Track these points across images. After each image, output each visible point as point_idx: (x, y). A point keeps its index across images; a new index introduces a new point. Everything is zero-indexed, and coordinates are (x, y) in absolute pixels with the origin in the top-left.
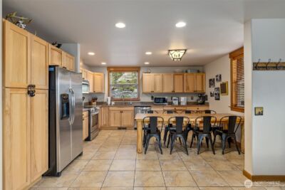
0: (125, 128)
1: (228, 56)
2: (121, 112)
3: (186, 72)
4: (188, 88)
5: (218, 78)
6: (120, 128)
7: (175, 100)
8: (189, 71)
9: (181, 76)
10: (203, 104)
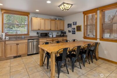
0: (20, 56)
1: (82, 13)
2: (17, 44)
3: (56, 19)
4: (57, 28)
5: (75, 23)
6: (15, 57)
7: (51, 34)
8: (57, 19)
9: (54, 21)
10: (63, 36)
